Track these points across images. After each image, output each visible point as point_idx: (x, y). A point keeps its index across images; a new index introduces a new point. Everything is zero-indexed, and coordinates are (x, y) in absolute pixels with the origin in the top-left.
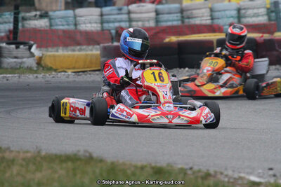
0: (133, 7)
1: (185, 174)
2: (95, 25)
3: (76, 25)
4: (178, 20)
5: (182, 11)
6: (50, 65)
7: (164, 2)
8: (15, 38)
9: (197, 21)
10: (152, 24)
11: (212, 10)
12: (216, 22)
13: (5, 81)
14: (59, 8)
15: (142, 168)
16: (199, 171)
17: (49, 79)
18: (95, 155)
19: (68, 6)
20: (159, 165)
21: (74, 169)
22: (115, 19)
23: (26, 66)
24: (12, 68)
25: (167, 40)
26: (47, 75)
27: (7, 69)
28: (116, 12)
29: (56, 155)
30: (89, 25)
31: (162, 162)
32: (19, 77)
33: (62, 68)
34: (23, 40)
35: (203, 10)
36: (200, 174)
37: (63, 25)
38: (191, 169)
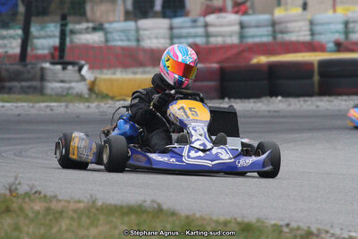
0: (211, 18)
1: (281, 232)
2: (162, 41)
3: (138, 40)
4: (268, 35)
5: (273, 24)
6: (105, 91)
7: (250, 11)
8: (62, 57)
9: (293, 37)
10: (235, 40)
11: (312, 23)
12: (318, 38)
13: (48, 111)
14: (117, 19)
15: (225, 224)
16: (298, 229)
17: (105, 110)
18: (165, 207)
19: (128, 16)
20: (246, 220)
21: (138, 225)
22: (189, 33)
23: (75, 92)
24: (57, 95)
25: (255, 61)
26: (102, 104)
27: (51, 95)
28: (189, 24)
29: (116, 206)
30: (155, 41)
31: (250, 216)
32: (67, 107)
33: (121, 95)
34: (71, 60)
35: (301, 24)
36: (299, 233)
37: (121, 40)
38: (288, 225)
